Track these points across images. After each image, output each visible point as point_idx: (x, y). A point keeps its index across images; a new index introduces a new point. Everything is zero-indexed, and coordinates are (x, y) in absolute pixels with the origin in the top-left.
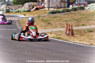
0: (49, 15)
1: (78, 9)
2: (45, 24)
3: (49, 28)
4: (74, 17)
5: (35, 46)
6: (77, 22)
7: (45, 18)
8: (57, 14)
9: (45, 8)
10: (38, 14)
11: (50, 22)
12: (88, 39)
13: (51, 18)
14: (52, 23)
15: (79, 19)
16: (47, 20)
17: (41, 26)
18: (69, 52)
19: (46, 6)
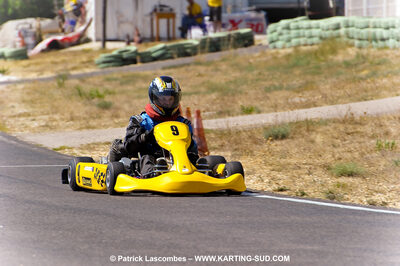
0: (106, 69)
1: (226, 42)
2: (87, 108)
3: (106, 126)
4: (212, 76)
5: (45, 199)
6: (223, 99)
7: (89, 83)
8: (139, 65)
9: (88, 41)
10: (60, 67)
11: (108, 99)
12: (267, 170)
13: (114, 82)
14: (117, 104)
15: (232, 87)
16: (97, 92)
17: (72, 119)
18: (188, 223)
19: (91, 33)
